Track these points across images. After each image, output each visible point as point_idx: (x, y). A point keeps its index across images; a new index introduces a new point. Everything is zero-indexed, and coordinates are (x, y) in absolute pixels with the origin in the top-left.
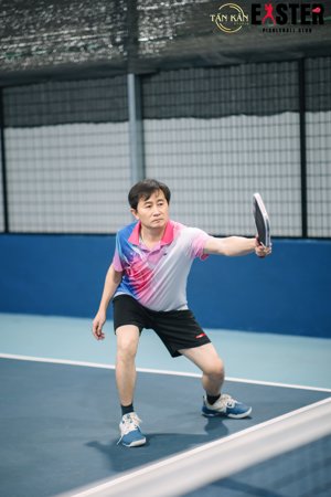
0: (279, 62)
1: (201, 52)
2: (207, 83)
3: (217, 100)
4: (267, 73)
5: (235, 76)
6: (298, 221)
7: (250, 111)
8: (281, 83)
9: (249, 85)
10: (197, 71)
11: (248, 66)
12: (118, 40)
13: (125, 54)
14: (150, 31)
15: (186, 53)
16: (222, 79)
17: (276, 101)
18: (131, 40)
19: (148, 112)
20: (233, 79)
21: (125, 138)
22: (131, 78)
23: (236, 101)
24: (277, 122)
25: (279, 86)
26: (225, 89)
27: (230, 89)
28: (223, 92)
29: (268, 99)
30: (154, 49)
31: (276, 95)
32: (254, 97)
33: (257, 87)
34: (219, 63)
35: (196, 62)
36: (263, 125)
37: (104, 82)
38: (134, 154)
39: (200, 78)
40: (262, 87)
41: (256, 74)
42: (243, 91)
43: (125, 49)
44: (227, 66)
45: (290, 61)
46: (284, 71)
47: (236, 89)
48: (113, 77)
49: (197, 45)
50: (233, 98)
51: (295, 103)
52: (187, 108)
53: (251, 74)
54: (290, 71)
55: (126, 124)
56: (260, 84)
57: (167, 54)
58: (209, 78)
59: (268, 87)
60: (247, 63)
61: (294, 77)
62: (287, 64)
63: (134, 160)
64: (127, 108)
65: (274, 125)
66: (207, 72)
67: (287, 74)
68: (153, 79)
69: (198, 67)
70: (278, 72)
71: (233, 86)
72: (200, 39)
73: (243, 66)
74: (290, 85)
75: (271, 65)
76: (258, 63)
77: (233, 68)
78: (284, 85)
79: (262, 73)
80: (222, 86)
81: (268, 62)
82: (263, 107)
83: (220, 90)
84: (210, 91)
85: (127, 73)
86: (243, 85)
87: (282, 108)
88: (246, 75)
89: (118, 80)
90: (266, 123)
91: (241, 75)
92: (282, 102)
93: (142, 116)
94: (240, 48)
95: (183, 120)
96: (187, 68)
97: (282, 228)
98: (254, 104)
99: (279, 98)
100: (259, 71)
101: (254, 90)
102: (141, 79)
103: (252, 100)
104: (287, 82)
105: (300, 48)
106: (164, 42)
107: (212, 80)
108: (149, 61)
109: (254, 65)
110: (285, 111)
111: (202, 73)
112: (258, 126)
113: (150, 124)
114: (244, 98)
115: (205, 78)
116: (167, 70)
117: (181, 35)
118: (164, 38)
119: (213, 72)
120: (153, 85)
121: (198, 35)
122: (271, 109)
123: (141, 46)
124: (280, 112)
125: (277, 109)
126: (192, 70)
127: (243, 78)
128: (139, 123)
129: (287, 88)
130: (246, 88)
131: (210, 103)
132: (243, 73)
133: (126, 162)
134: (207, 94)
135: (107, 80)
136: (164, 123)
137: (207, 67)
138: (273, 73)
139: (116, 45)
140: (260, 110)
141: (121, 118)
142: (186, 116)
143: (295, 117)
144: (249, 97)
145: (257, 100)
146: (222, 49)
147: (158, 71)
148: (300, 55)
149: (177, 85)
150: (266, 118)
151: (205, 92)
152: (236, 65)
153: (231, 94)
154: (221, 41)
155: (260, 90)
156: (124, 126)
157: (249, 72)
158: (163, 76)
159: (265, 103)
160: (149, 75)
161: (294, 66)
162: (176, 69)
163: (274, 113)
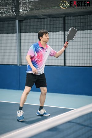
0: (58, 17)
1: (37, 14)
2: (38, 23)
3: (41, 28)
4: (55, 21)
5: (46, 21)
6: (63, 61)
7: (50, 31)
8: (59, 23)
9: (50, 24)
10: (35, 19)
11: (50, 18)
12: (14, 11)
13: (16, 14)
14: (23, 8)
15: (32, 14)
16: (43, 22)
17: (57, 28)
18: (17, 11)
19: (22, 31)
20: (45, 22)
21: (15, 38)
22: (17, 21)
23: (46, 28)
24: (57, 34)
25: (58, 24)
26: (43, 25)
27: (45, 25)
28: (43, 26)
29: (55, 28)
30: (24, 13)
31: (57, 27)
32: (51, 27)
33: (52, 24)
34: (42, 18)
35: (35, 17)
36: (54, 35)
37: (9, 22)
38: (18, 42)
39: (36, 22)
40: (54, 24)
41: (52, 21)
42: (48, 25)
43: (15, 13)
44: (44, 18)
45: (61, 17)
46: (60, 20)
47: (46, 25)
48: (12, 21)
49: (36, 13)
50: (46, 27)
51: (63, 29)
52: (33, 30)
53: (51, 21)
54: (61, 20)
55: (16, 34)
56: (53, 23)
57: (27, 15)
58: (39, 22)
59: (55, 24)
60: (49, 18)
61: (62, 22)
62: (60, 18)
63: (18, 44)
64: (16, 30)
65: (57, 35)
66: (38, 20)
67: (60, 21)
68: (23, 22)
69: (36, 19)
70: (58, 20)
71: (45, 24)
72: (36, 11)
73: (48, 18)
74: (61, 24)
75: (56, 18)
76: (52, 18)
77: (45, 19)
78: (60, 24)
79: (54, 21)
80: (43, 24)
81: (55, 18)
82: (54, 30)
83: (42, 25)
84: (39, 25)
85: (16, 20)
86: (48, 24)
87: (59, 30)
88: (49, 21)
89: (14, 22)
90: (54, 34)
91: (48, 21)
92: (59, 28)
93: (20, 32)
94: (47, 13)
95: (32, 33)
96: (33, 19)
97: (59, 63)
98: (51, 29)
99: (58, 28)
100: (53, 20)
101: (51, 25)
102: (20, 22)
103: (51, 28)
104: (60, 23)
105: (64, 14)
106: (26, 11)
107: (40, 22)
108: (22, 16)
109: (51, 18)
110: (60, 31)
111: (37, 20)
112: (52, 35)
113: (22, 34)
114: (48, 27)
115: (38, 22)
116: (27, 19)
117: (31, 9)
118: (26, 10)
119: (40, 20)
120: (23, 23)
121: (36, 10)
122: (56, 30)
123: (20, 12)
124: (58, 31)
125: (57, 31)
126: (34, 19)
127: (48, 22)
128: (20, 34)
129: (60, 25)
130: (49, 25)
131: (39, 29)
132: (48, 20)
133: (15, 44)
134: (38, 26)
135: (10, 22)
136: (26, 34)
137: (39, 19)
138: (57, 20)
139: (13, 12)
140: (53, 31)
141: (14, 32)
142: (32, 32)
143: (63, 33)
144: (50, 27)
145: (52, 28)
146: (43, 14)
147: (25, 19)
148: (64, 16)
149: (30, 23)
150: (54, 33)
151: (38, 25)
152: (46, 18)
153: (45, 26)
154: (42, 11)
155: (53, 25)
156: (15, 35)
157: (50, 20)
158: (26, 21)
159: (54, 29)
160: (22, 21)
161: (62, 19)
162: (30, 19)
163: (57, 32)
